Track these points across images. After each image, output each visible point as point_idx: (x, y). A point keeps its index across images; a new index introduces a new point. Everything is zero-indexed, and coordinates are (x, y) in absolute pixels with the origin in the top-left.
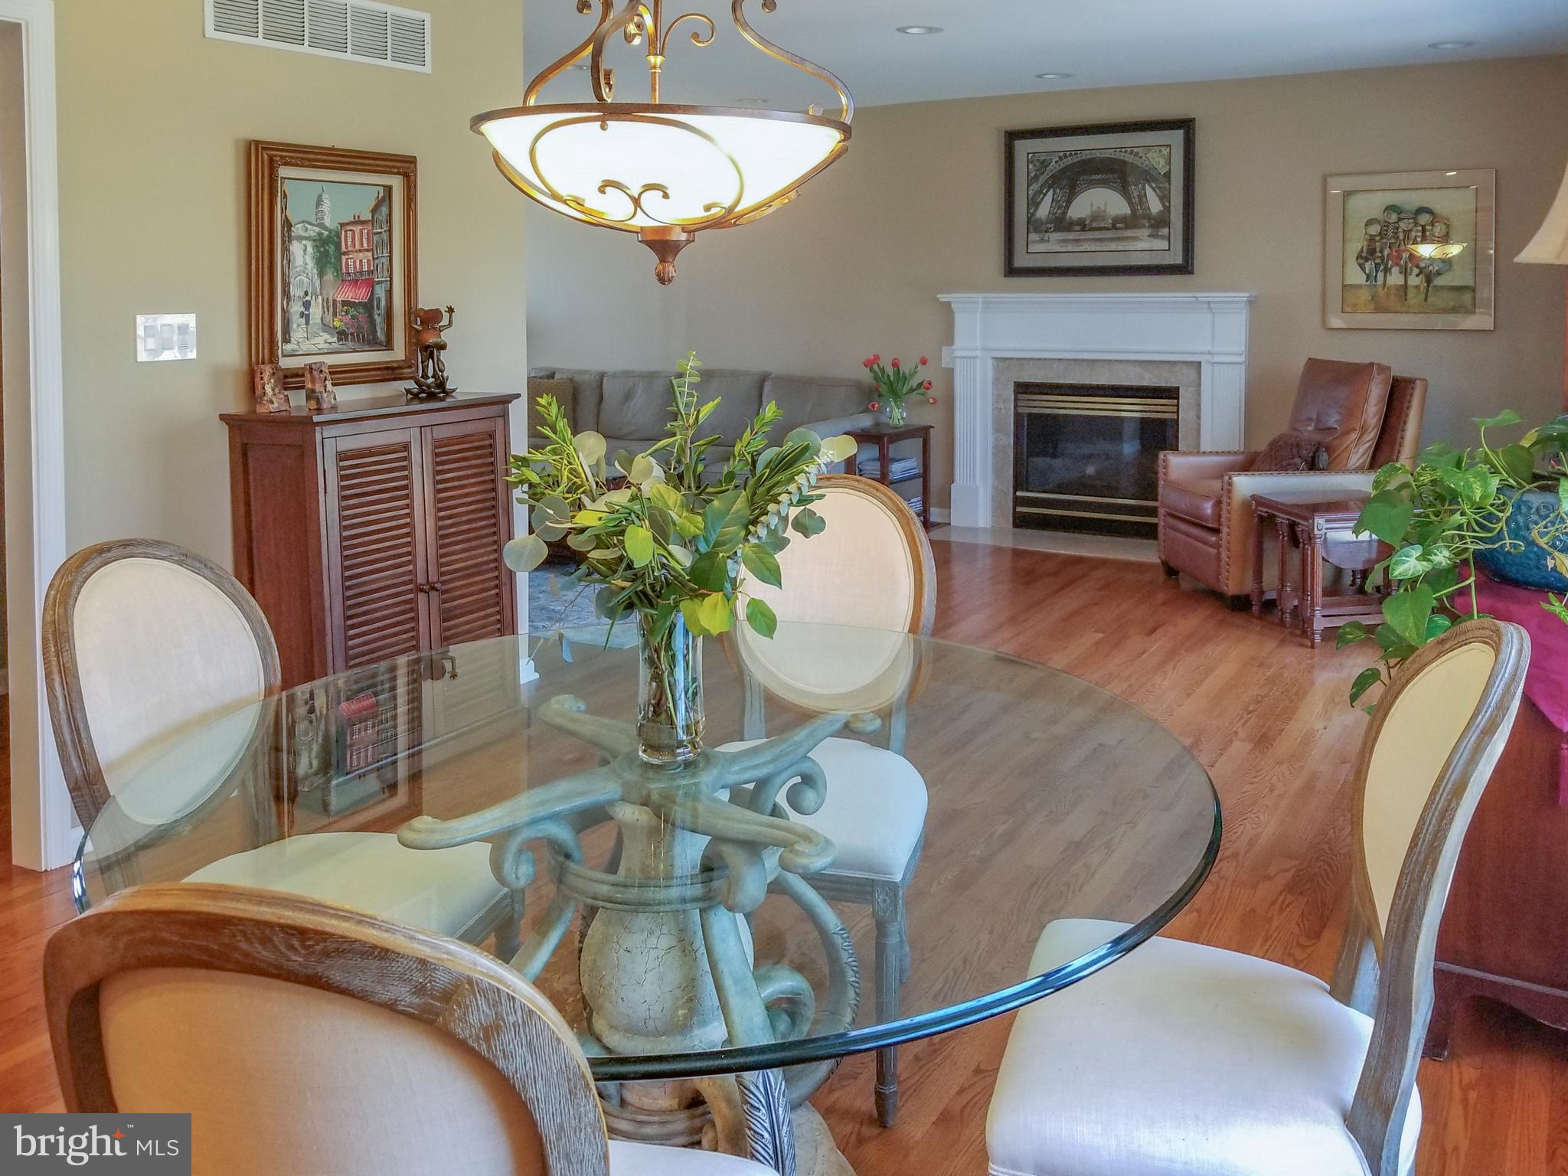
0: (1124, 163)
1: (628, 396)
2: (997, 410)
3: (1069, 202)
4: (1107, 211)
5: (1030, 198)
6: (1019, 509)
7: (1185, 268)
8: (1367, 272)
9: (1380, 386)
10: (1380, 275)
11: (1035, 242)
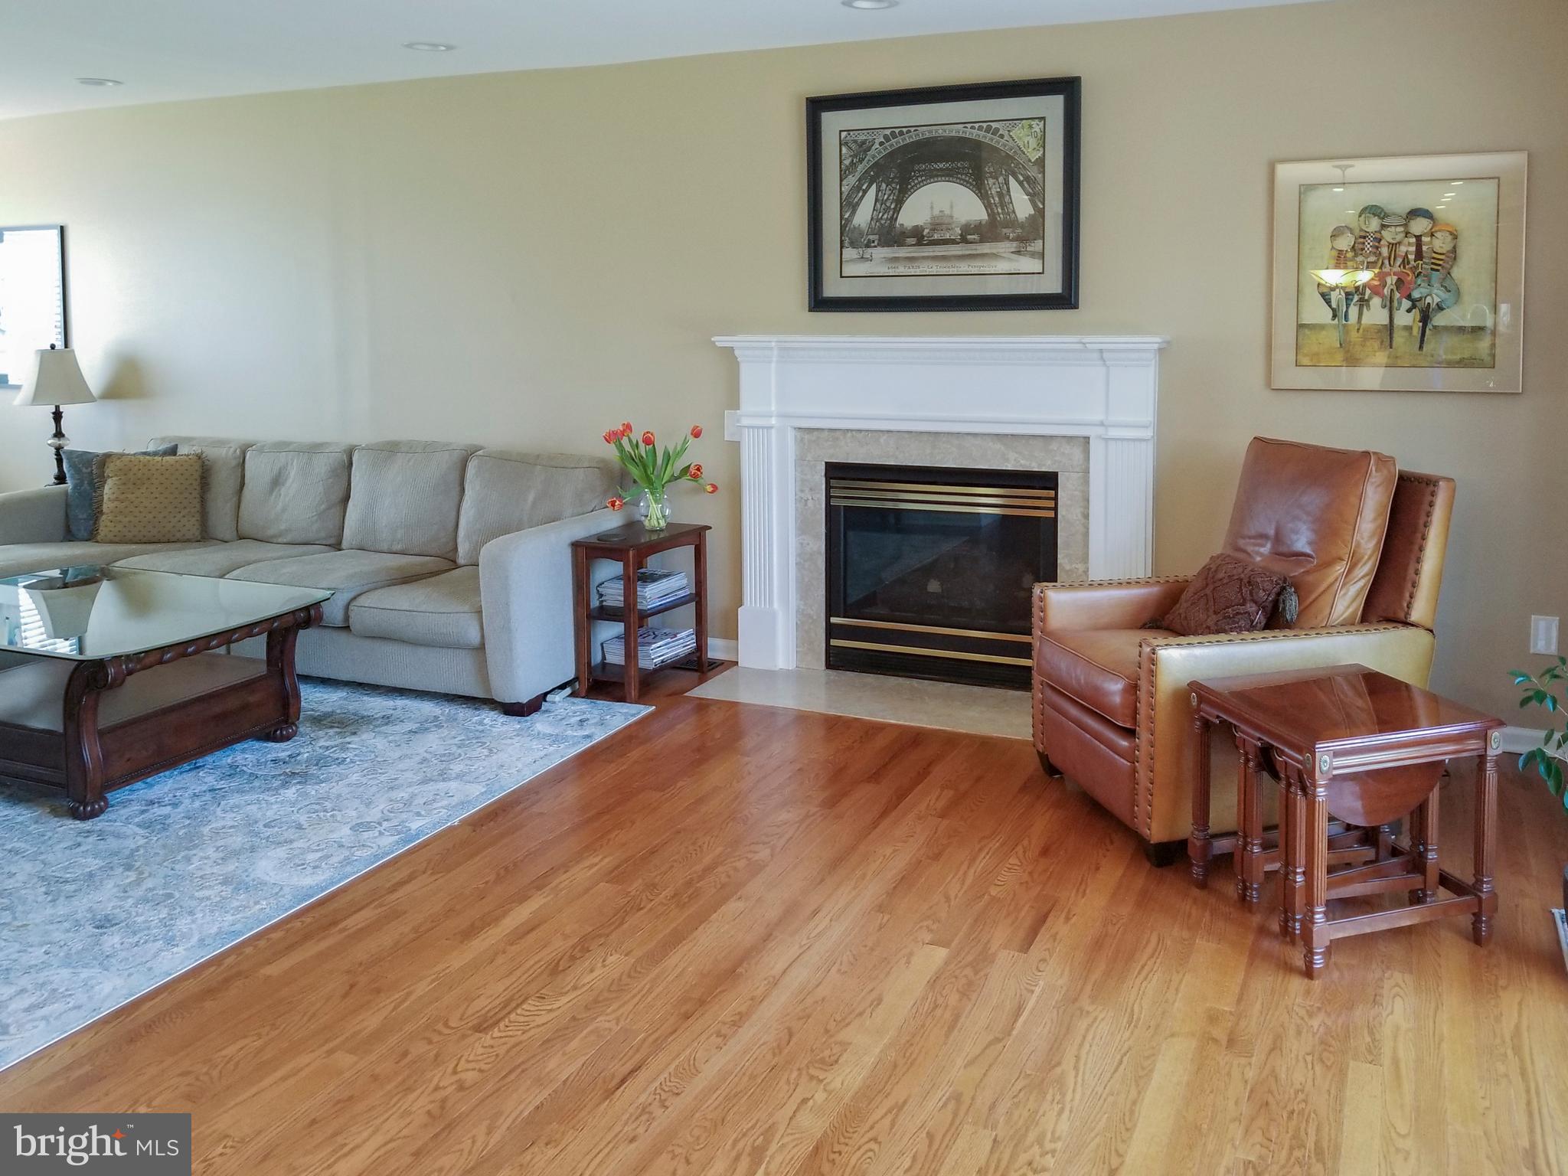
0: (977, 145)
1: (277, 481)
2: (802, 502)
3: (900, 203)
4: (955, 216)
5: (844, 197)
6: (834, 642)
7: (1066, 299)
8: (1334, 305)
9: (1380, 489)
10: (1353, 311)
11: (852, 261)
